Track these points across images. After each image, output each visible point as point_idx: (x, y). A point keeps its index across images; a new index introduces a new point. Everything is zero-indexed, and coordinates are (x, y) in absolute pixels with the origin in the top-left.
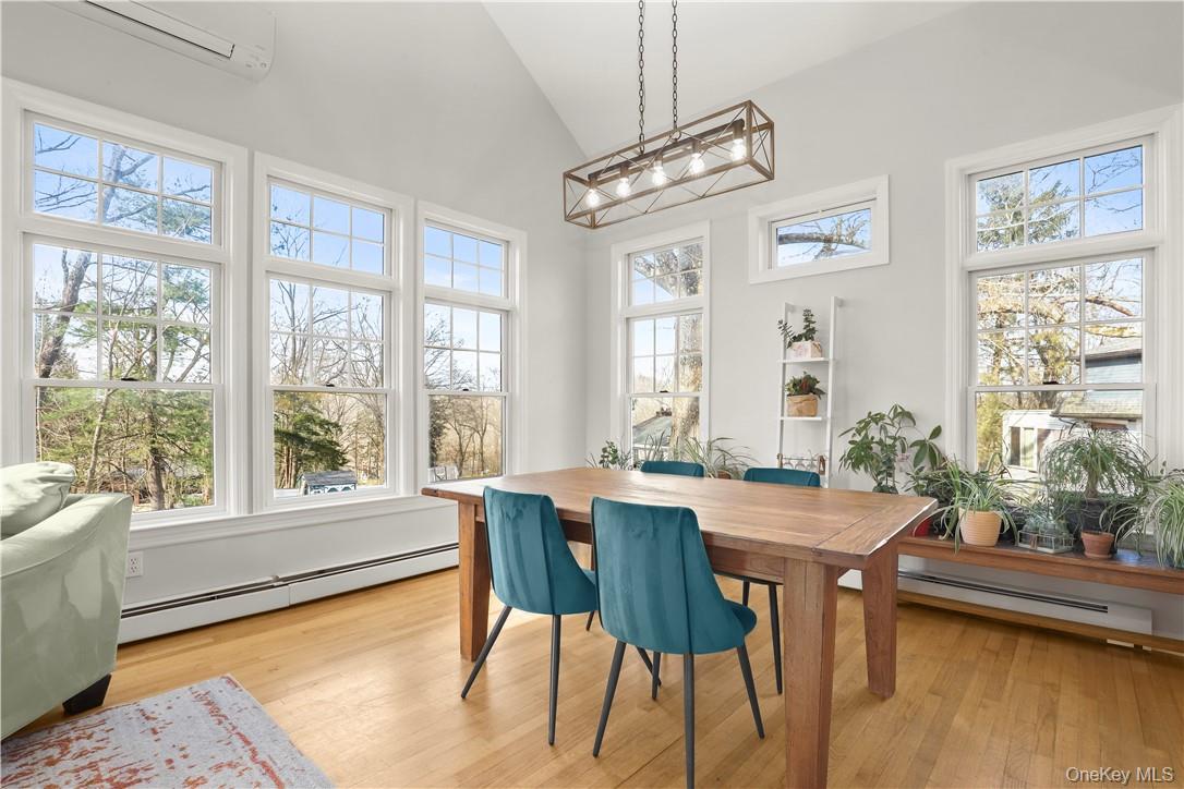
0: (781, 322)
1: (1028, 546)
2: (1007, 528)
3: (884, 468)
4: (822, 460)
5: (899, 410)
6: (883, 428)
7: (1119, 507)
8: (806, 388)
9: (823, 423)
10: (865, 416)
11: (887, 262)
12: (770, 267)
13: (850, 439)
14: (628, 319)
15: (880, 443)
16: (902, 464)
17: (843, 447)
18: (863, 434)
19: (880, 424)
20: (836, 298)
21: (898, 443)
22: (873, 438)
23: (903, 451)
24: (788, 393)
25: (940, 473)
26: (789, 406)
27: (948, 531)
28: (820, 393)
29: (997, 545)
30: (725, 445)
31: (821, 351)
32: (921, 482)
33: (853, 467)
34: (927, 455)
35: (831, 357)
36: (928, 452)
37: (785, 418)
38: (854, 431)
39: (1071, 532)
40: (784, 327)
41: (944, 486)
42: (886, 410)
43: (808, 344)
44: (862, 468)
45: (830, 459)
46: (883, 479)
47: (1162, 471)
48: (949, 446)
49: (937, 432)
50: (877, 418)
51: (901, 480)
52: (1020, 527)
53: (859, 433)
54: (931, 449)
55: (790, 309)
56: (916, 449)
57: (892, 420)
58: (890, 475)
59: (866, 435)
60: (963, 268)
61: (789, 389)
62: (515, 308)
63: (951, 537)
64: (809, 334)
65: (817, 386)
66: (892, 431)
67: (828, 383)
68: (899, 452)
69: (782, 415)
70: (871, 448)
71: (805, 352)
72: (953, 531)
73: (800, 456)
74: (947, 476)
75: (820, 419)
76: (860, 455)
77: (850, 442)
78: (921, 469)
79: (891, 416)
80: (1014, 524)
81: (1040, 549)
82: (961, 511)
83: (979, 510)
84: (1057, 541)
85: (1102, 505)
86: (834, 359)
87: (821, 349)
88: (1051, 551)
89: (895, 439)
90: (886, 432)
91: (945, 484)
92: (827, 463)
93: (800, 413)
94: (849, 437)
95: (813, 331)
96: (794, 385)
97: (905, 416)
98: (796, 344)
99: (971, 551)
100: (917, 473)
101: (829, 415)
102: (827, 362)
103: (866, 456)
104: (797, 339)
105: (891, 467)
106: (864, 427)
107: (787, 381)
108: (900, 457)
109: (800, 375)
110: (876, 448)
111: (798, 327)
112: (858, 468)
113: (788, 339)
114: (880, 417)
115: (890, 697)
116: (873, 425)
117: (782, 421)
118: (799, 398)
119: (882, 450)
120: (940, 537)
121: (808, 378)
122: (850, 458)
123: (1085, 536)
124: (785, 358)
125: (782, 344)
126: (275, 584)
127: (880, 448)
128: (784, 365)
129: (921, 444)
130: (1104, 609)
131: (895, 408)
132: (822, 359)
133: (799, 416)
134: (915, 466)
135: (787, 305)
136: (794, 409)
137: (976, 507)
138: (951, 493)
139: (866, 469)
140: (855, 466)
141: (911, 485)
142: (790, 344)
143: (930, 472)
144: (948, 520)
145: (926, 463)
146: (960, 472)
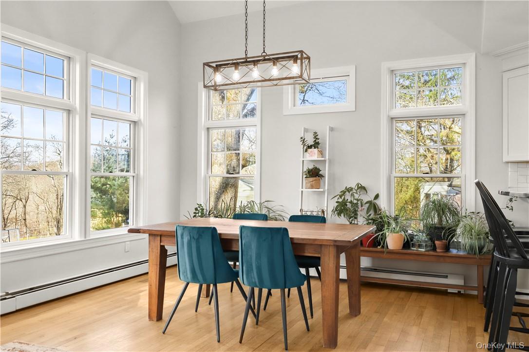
0: (302, 138)
1: (415, 249)
2: (406, 240)
3: (353, 215)
4: (323, 212)
5: (360, 186)
6: (352, 195)
7: (449, 229)
8: (314, 174)
9: (324, 192)
10: (344, 189)
11: (354, 110)
12: (294, 106)
13: (337, 201)
14: (208, 128)
15: (351, 202)
16: (361, 212)
17: (333, 204)
18: (343, 197)
19: (351, 193)
20: (330, 127)
21: (359, 202)
22: (347, 200)
23: (362, 206)
24: (305, 176)
25: (378, 216)
26: (306, 183)
27: (382, 244)
28: (322, 176)
29: (402, 249)
30: (269, 205)
31: (322, 154)
32: (370, 221)
33: (338, 215)
34: (373, 208)
35: (327, 158)
36: (373, 206)
37: (304, 190)
38: (338, 196)
39: (432, 241)
40: (303, 140)
41: (380, 223)
42: (353, 185)
43: (316, 150)
44: (342, 215)
45: (327, 211)
46: (352, 220)
47: (466, 213)
48: (382, 204)
49: (377, 197)
50: (349, 190)
51: (361, 220)
52: (412, 240)
53: (341, 197)
54: (374, 204)
55: (306, 130)
56: (367, 205)
57: (356, 190)
58: (356, 218)
59: (344, 198)
60: (388, 116)
61: (306, 174)
62: (140, 120)
63: (383, 247)
64: (316, 145)
65: (320, 173)
66: (356, 196)
67: (326, 171)
68: (360, 207)
69: (302, 188)
70: (346, 205)
71: (314, 155)
72: (384, 244)
73: (312, 210)
74: (381, 218)
75: (322, 190)
76: (342, 209)
77: (337, 202)
78: (370, 215)
79: (356, 189)
80: (409, 239)
81: (419, 249)
82: (387, 234)
83: (395, 233)
84: (426, 245)
85: (443, 228)
86: (328, 159)
87: (322, 153)
88: (423, 250)
89: (358, 200)
90: (354, 197)
91: (381, 222)
92: (325, 213)
93: (312, 187)
94: (336, 199)
95: (318, 143)
96: (309, 172)
97: (362, 188)
98: (309, 150)
99: (392, 252)
100: (368, 217)
101: (326, 188)
102: (325, 161)
103: (344, 209)
104: (310, 147)
105: (356, 214)
106: (343, 195)
107: (305, 170)
108: (360, 209)
109: (311, 167)
110: (349, 205)
111: (310, 141)
112: (341, 216)
113: (305, 147)
114: (351, 189)
115: (358, 315)
116: (347, 193)
117: (302, 191)
118: (311, 179)
119: (352, 206)
120: (379, 247)
121: (316, 168)
122: (336, 210)
123: (437, 242)
124: (303, 158)
125: (302, 150)
126: (7, 297)
127: (351, 205)
128: (303, 161)
129: (370, 202)
130: (446, 277)
131: (358, 184)
132: (323, 159)
133: (312, 188)
134: (367, 214)
135: (305, 128)
136: (309, 185)
137: (393, 231)
138: (383, 226)
139: (344, 216)
140: (339, 214)
141: (365, 223)
142: (306, 151)
143: (374, 216)
144: (382, 239)
145: (372, 212)
146: (387, 216)
